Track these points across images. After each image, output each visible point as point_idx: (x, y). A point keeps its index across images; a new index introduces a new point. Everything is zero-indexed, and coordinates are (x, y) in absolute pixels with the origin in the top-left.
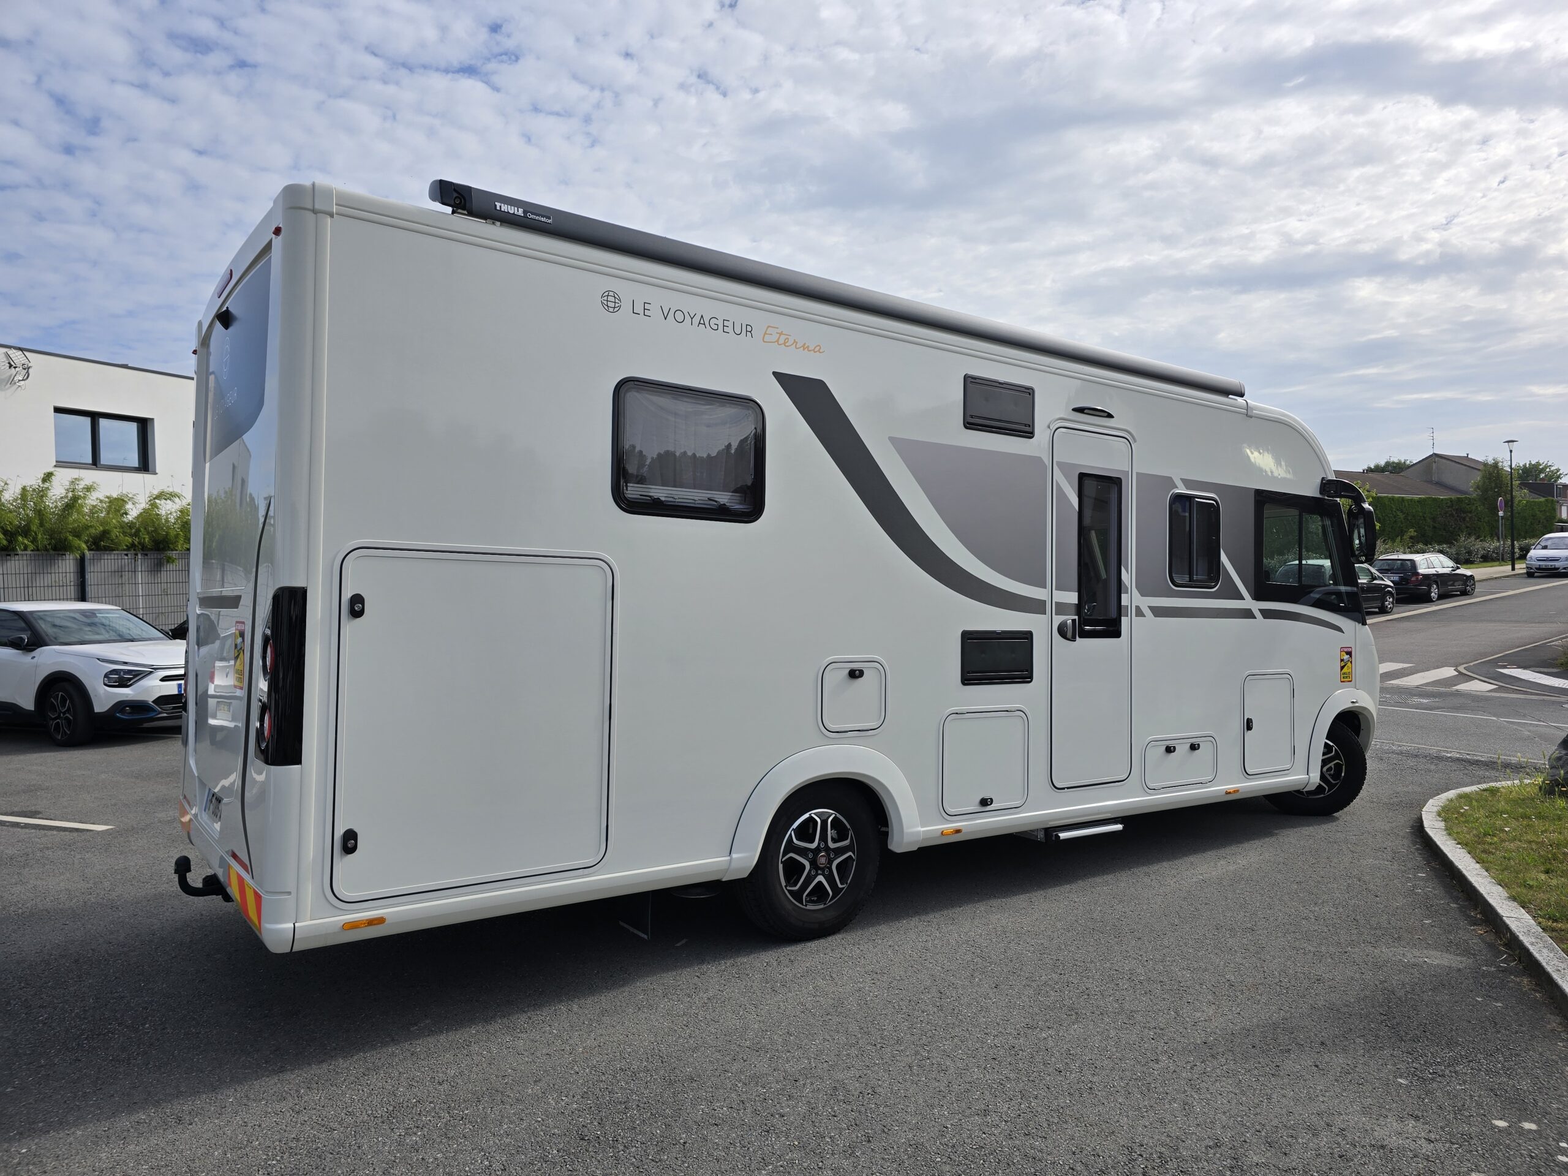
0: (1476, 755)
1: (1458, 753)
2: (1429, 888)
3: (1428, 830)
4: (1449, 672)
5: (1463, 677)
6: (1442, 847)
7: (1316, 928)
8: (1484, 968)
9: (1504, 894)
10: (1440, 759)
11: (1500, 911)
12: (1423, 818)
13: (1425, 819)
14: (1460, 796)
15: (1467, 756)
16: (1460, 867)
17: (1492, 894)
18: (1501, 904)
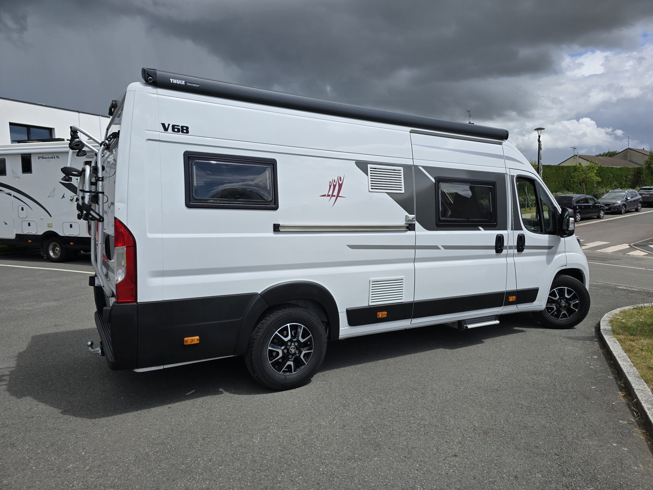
0: (634, 288)
1: (625, 286)
2: (598, 365)
3: (602, 331)
4: (626, 246)
5: (632, 248)
6: (608, 342)
7: (532, 390)
8: (621, 421)
9: (637, 373)
10: (616, 289)
11: (633, 385)
12: (601, 324)
13: (602, 325)
14: (621, 312)
15: (629, 289)
16: (615, 355)
17: (630, 373)
18: (634, 380)
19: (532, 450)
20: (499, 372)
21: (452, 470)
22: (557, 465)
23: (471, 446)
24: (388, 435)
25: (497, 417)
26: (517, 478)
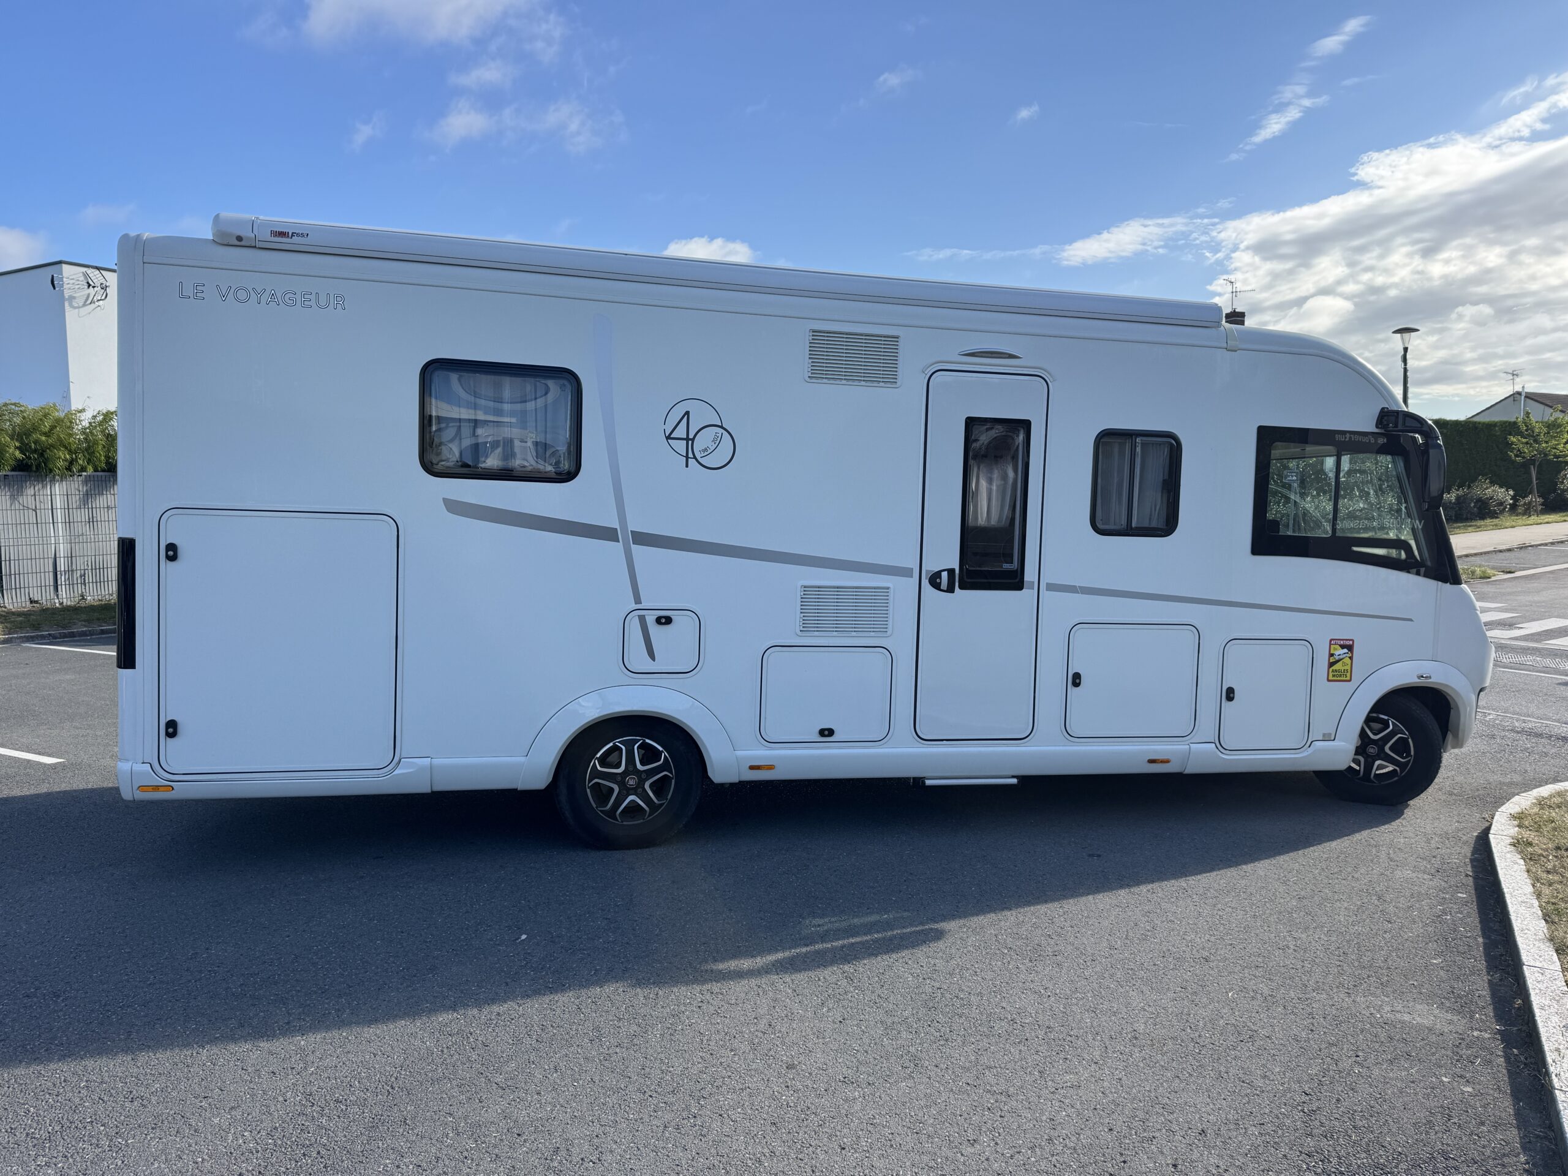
2: (1463, 914)
3: (1491, 836)
6: (1498, 861)
9: (1544, 931)
11: (1524, 956)
12: (1494, 821)
13: (1496, 824)
17: (1526, 931)
18: (1531, 946)
19: (1252, 1082)
20: (1222, 922)
21: (1064, 1113)
22: (1302, 1113)
23: (1117, 1069)
24: (939, 1040)
25: (1192, 1015)
26: (1203, 1135)
